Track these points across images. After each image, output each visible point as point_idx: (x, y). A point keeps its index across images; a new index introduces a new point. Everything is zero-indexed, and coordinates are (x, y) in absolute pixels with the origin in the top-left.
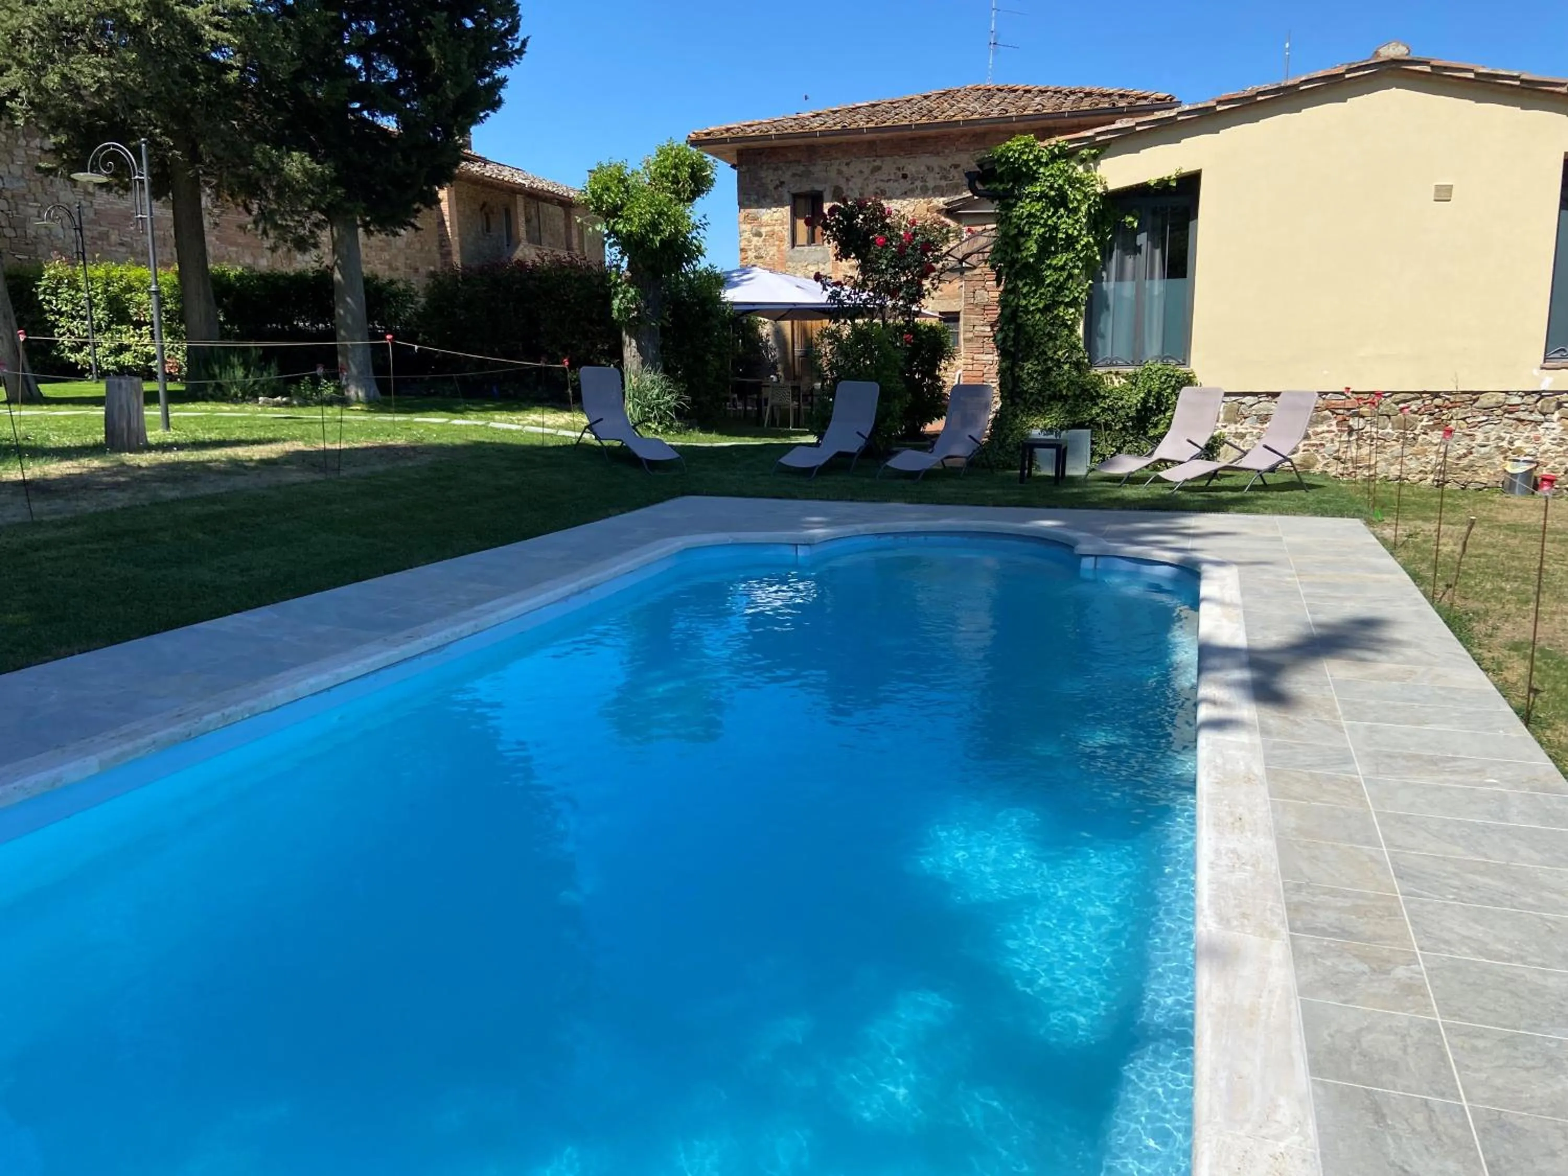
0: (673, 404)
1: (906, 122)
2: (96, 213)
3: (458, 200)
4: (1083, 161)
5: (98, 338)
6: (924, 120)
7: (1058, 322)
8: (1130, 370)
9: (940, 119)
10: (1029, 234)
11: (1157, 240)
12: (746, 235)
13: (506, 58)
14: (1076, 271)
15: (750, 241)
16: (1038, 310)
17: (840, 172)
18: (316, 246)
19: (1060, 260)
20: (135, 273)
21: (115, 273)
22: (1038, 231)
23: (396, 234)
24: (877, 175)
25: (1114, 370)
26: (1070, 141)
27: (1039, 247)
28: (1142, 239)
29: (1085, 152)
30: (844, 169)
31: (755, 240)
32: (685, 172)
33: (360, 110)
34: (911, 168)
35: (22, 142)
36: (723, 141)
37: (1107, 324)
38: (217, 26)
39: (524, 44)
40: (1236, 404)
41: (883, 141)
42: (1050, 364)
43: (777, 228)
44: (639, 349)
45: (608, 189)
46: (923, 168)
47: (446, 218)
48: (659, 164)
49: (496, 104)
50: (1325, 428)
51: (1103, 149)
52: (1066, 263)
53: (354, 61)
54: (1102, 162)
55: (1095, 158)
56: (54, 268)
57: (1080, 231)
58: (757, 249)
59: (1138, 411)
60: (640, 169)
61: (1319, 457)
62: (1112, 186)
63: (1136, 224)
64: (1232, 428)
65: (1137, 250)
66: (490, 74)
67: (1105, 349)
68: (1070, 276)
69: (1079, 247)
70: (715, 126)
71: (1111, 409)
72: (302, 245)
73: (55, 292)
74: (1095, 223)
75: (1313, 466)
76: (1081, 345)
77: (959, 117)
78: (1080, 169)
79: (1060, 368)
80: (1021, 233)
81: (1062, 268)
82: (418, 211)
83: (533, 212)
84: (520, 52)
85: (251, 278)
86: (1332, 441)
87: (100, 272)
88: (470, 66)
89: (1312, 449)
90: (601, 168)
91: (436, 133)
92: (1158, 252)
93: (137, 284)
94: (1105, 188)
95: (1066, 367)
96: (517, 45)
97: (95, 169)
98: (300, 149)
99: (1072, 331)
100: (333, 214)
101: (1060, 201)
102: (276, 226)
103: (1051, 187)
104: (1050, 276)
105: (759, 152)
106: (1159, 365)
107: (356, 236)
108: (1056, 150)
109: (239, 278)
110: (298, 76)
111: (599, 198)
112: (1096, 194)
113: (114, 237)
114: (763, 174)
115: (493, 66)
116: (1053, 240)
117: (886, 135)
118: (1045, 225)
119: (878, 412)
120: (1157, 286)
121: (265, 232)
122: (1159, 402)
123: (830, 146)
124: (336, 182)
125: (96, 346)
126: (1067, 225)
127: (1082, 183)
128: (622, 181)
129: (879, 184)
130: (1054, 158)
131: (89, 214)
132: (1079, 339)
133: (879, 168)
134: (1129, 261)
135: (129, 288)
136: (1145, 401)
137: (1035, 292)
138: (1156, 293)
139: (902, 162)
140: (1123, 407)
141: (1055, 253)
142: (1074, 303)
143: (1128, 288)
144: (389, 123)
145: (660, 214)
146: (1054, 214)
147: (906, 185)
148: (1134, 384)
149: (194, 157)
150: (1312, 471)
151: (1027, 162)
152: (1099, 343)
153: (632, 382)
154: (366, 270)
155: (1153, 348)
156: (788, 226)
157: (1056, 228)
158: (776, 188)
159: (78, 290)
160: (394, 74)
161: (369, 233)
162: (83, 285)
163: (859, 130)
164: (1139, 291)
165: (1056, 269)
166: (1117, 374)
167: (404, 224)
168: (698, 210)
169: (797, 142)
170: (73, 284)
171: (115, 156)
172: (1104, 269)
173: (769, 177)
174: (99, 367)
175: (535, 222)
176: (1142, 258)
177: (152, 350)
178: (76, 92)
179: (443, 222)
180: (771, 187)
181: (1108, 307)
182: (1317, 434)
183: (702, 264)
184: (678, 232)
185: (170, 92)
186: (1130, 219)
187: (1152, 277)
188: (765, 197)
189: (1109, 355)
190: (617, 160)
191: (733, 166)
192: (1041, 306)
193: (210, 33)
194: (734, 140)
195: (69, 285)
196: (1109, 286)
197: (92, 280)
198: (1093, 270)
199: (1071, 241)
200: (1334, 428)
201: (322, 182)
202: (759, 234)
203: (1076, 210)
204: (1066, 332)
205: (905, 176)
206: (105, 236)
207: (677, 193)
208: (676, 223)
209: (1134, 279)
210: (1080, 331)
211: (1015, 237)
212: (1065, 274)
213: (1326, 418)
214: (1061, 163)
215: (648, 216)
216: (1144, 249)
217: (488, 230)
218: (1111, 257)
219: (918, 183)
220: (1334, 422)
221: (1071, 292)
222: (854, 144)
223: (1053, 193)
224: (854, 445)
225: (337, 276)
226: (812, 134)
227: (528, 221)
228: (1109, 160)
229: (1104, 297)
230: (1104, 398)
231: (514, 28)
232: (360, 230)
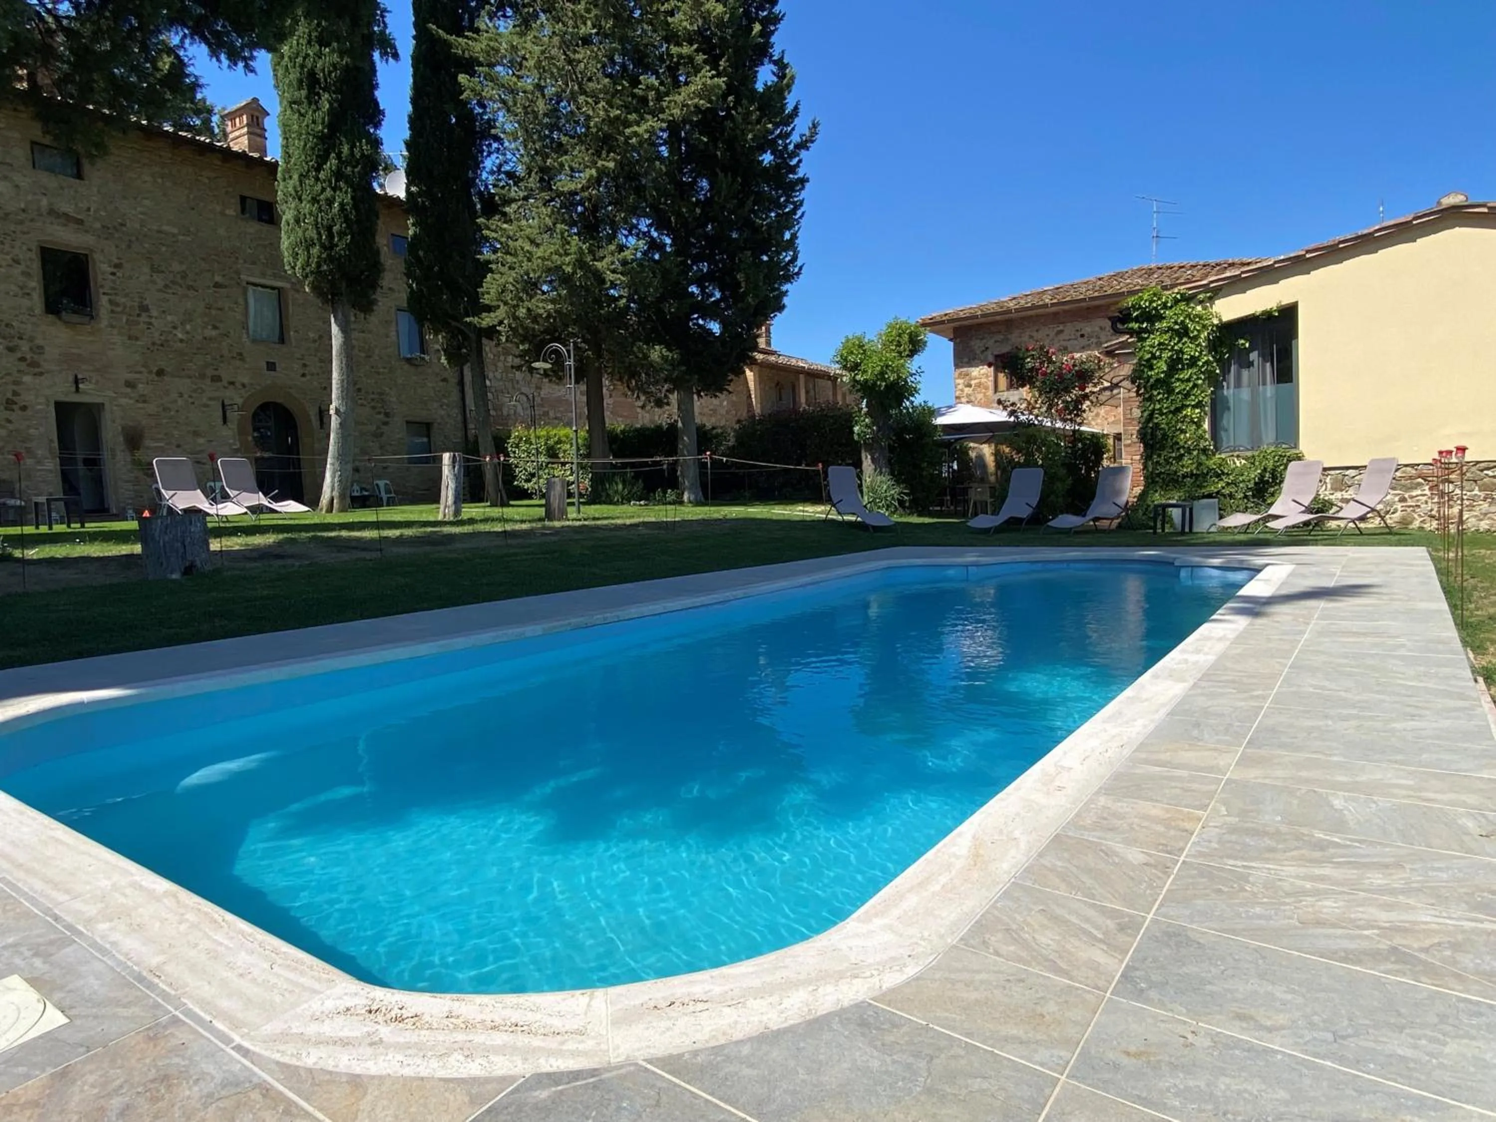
0: (896, 496)
1: (1082, 297)
2: (542, 399)
3: (760, 380)
4: (1201, 302)
5: (541, 472)
6: (1096, 294)
7: (1188, 420)
8: (1249, 454)
9: (1109, 292)
10: (1160, 357)
11: (1266, 356)
12: (960, 387)
13: (789, 278)
14: (1200, 382)
15: (962, 390)
16: (1170, 412)
17: (1031, 337)
18: (668, 404)
19: (1185, 375)
20: (563, 432)
21: (553, 433)
22: (1166, 355)
23: (716, 396)
24: (1061, 337)
25: (1236, 454)
26: (1190, 289)
27: (1168, 365)
28: (1254, 356)
29: (1201, 296)
30: (1035, 334)
31: (967, 390)
32: (906, 337)
33: (697, 319)
34: (1087, 329)
35: (502, 358)
36: (942, 322)
37: (1227, 421)
38: (614, 271)
39: (801, 268)
40: (1340, 477)
41: (1065, 311)
42: (1182, 451)
43: (983, 380)
44: (873, 460)
45: (852, 353)
46: (1097, 329)
47: (752, 392)
48: (888, 334)
49: (781, 308)
50: (1419, 492)
51: (1216, 293)
52: (1191, 377)
53: (693, 289)
54: (1217, 302)
55: (1211, 299)
56: (518, 431)
57: (1201, 353)
58: (968, 396)
59: (1256, 484)
60: (875, 339)
61: (1416, 516)
62: (1225, 319)
63: (1247, 345)
64: (1338, 495)
65: (1250, 364)
66: (778, 289)
67: (1227, 439)
68: (1195, 386)
69: (1200, 364)
70: (936, 313)
71: (1234, 483)
72: (659, 403)
73: (517, 446)
74: (1214, 345)
75: (1411, 523)
76: (1207, 436)
77: (1125, 290)
78: (1199, 308)
79: (1190, 453)
80: (1154, 357)
81: (1188, 380)
82: (731, 381)
83: (811, 386)
84: (798, 274)
85: (629, 432)
86: (1426, 502)
87: (544, 433)
88: (764, 283)
89: (1409, 510)
90: (848, 340)
91: (743, 328)
92: (1268, 365)
93: (564, 439)
94: (1220, 320)
95: (1195, 453)
96: (796, 270)
97: (545, 361)
98: (660, 344)
99: (1199, 425)
100: (678, 384)
101: (1183, 332)
102: (645, 393)
103: (1176, 323)
104: (1178, 386)
105: (970, 328)
106: (1273, 449)
107: (692, 399)
108: (1178, 296)
109: (623, 432)
110: (662, 299)
111: (846, 360)
112: (1213, 325)
113: (551, 414)
114: (972, 343)
115: (781, 284)
116: (1180, 360)
117: (1066, 307)
118: (1172, 349)
119: (1042, 491)
120: (1270, 390)
121: (638, 397)
122: (1274, 477)
123: (1023, 318)
124: (681, 363)
125: (539, 477)
126: (1190, 350)
127: (1201, 318)
128: (861, 346)
129: (1063, 343)
130: (1176, 302)
131: (538, 400)
132: (1205, 432)
133: (1061, 331)
134: (1245, 373)
135: (559, 442)
136: (1262, 476)
137: (1167, 399)
138: (1269, 394)
139: (1079, 325)
140: (1243, 481)
141: (1183, 369)
142: (1199, 405)
143: (1245, 394)
144: (715, 327)
145: (887, 366)
146: (1179, 342)
147: (1084, 341)
148: (1253, 463)
149: (599, 356)
150: (1411, 527)
151: (1155, 309)
152: (1223, 434)
153: (867, 479)
154: (698, 420)
155: (1269, 435)
156: (992, 378)
157: (1181, 351)
158: (983, 352)
159: (531, 444)
160: (718, 295)
161: (699, 396)
162: (533, 441)
163: (1045, 306)
164: (1254, 394)
165: (1182, 381)
166: (1238, 456)
167: (721, 390)
168: (914, 364)
169: (998, 318)
170: (528, 441)
171: (556, 352)
172: (1224, 380)
173: (977, 345)
174: (541, 491)
175: (812, 393)
176: (1254, 369)
177: (571, 478)
178: (535, 319)
179: (750, 395)
180: (978, 352)
181: (1229, 409)
182: (1412, 497)
183: (918, 400)
184: (899, 377)
185: (587, 313)
186: (1242, 341)
187: (1264, 384)
188: (974, 359)
189: (1232, 444)
190: (858, 334)
191: (951, 340)
192: (1172, 408)
193: (610, 276)
194: (949, 321)
195: (526, 442)
196: (1228, 392)
197: (539, 438)
198: (1215, 381)
199: (1193, 361)
200: (1427, 492)
201: (673, 364)
202: (970, 386)
203: (1196, 338)
204: (1194, 427)
205: (1082, 336)
206: (546, 414)
207: (900, 353)
208: (898, 372)
209: (1249, 386)
210: (1206, 426)
211: (1148, 360)
212: (1191, 384)
213: (1419, 484)
214: (1182, 306)
215: (879, 368)
216: (1256, 364)
217: (780, 399)
218: (1229, 371)
219: (1094, 340)
220: (1427, 488)
221: (1196, 397)
222: (1042, 315)
223: (1177, 327)
224: (1024, 512)
225: (680, 424)
226: (1009, 311)
227: (807, 392)
228: (1222, 300)
229: (1226, 400)
230: (1228, 474)
231: (794, 259)
232: (695, 397)
